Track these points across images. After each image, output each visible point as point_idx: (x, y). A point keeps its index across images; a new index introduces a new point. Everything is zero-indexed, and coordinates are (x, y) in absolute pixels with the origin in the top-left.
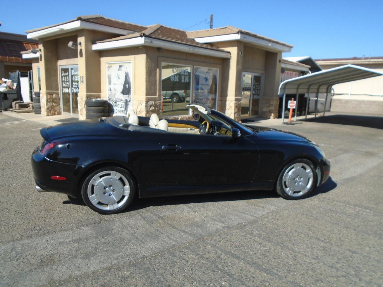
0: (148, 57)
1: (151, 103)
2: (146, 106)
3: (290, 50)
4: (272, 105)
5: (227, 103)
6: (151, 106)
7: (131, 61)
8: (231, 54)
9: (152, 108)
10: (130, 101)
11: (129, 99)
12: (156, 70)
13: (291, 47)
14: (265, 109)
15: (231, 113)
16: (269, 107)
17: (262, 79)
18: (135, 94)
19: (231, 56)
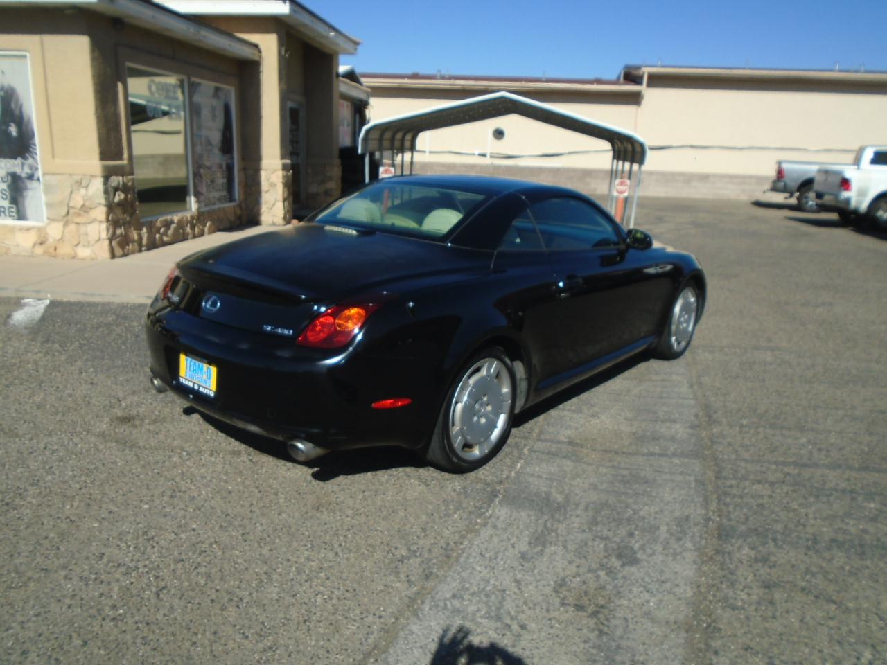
0: (96, 46)
1: (116, 180)
2: (106, 192)
3: (356, 49)
4: (330, 179)
5: (264, 175)
6: (116, 189)
7: (26, 51)
8: (260, 51)
9: (119, 195)
10: (31, 177)
11: (27, 170)
12: (116, 86)
13: (356, 44)
14: (314, 189)
15: (276, 201)
16: (323, 182)
17: (302, 114)
18: (53, 157)
19: (260, 57)
